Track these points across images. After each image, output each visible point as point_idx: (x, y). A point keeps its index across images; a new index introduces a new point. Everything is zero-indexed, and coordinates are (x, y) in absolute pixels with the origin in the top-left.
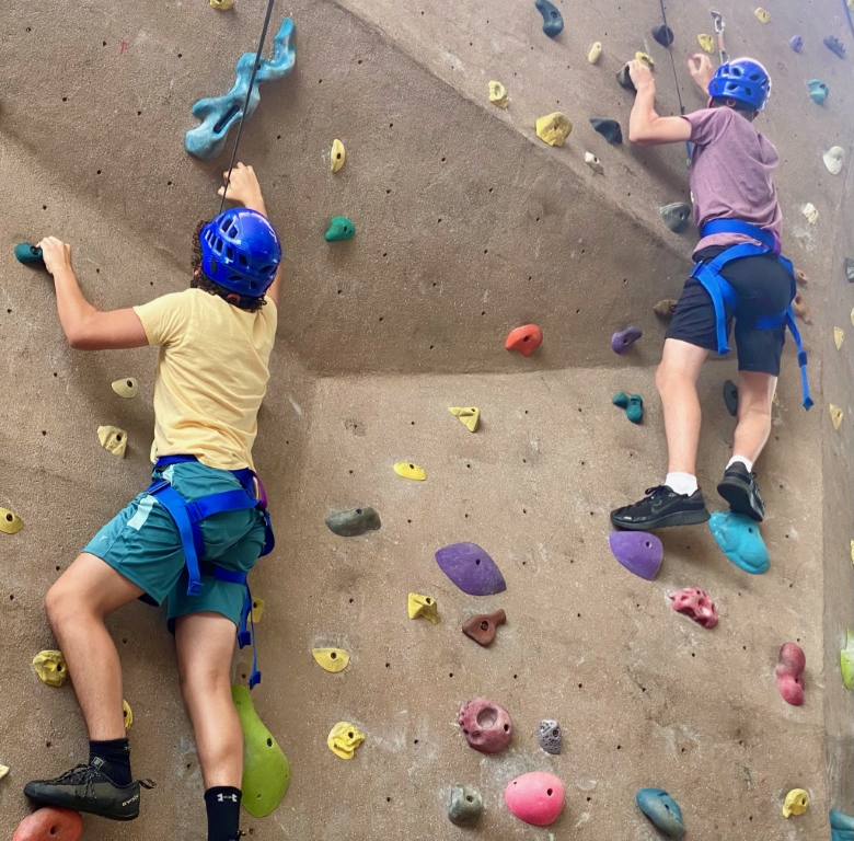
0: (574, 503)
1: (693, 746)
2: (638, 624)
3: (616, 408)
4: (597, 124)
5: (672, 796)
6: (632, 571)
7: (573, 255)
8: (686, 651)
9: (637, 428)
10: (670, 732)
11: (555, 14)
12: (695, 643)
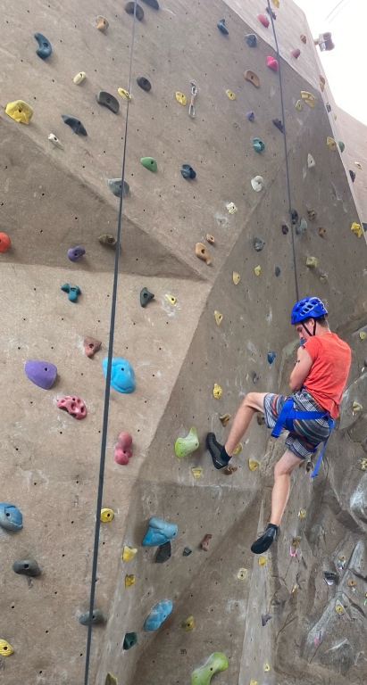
0: (8, 341)
1: (43, 481)
2: (27, 413)
3: (62, 292)
4: (65, 119)
5: (19, 508)
6: (35, 383)
7: (35, 196)
8: (56, 430)
9: (73, 304)
10: (29, 474)
11: (46, 45)
12: (64, 426)
